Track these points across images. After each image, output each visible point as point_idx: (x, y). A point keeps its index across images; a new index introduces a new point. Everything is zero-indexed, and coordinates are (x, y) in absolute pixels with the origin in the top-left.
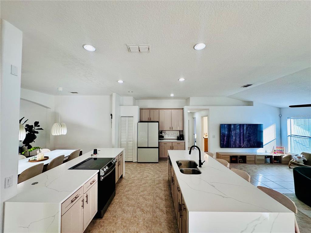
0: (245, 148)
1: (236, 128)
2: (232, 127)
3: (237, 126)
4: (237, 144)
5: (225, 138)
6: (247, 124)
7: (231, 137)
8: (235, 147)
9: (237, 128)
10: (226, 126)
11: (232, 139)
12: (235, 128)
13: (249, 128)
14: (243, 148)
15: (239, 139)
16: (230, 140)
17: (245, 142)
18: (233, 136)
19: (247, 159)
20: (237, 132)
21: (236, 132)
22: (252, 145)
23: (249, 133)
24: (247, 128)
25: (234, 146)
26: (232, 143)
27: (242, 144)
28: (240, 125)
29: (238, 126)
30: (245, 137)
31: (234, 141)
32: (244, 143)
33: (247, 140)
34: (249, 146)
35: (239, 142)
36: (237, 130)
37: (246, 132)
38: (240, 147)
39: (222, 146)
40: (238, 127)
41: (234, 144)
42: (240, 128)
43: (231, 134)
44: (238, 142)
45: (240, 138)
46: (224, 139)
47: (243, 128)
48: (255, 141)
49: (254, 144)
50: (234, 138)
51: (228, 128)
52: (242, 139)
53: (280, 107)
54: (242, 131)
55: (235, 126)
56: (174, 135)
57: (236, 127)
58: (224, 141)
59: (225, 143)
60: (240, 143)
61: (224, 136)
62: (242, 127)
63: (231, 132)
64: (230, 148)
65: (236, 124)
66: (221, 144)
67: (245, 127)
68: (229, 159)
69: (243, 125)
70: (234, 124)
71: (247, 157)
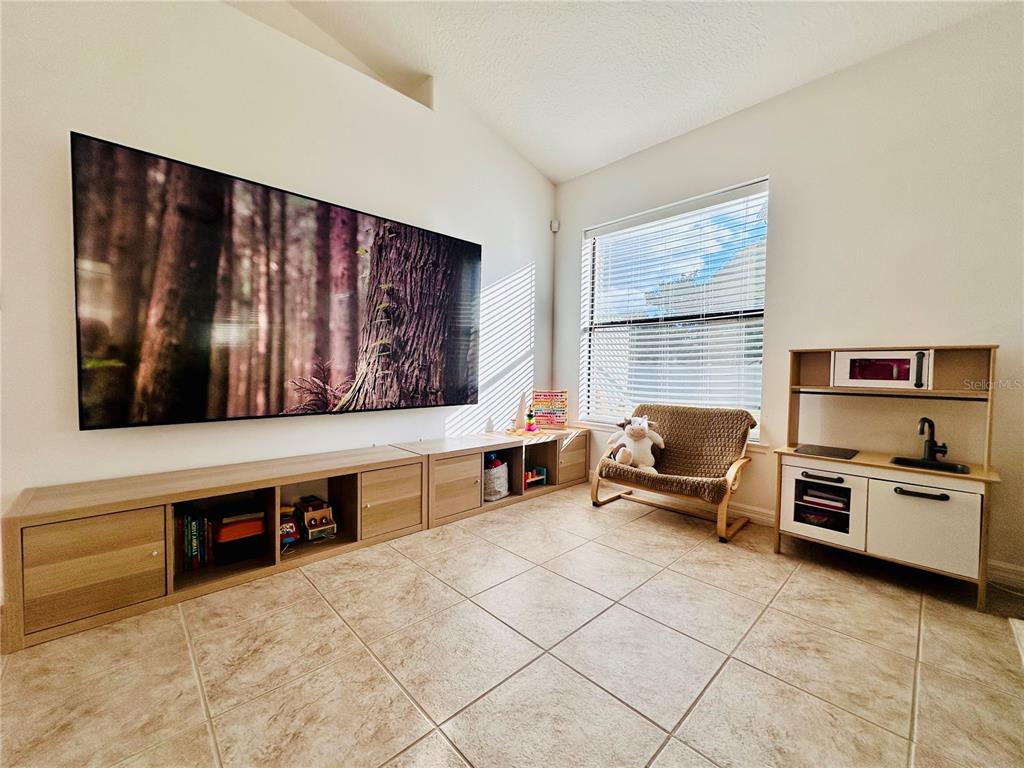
1: (283, 228)
2: (242, 207)
3: (290, 210)
4: (288, 384)
5: (154, 314)
6: (379, 220)
8: (277, 410)
9: (293, 233)
10: (160, 177)
12: (275, 229)
13: (393, 255)
14: (343, 410)
15: (311, 336)
17: (362, 367)
19: (368, 500)
20: (292, 272)
21: (283, 262)
22: (416, 390)
23: (391, 293)
24: (380, 249)
25: (260, 399)
26: (238, 373)
27: (337, 381)
28: (325, 212)
29: (300, 214)
30: (363, 321)
31: (262, 348)
32: (352, 372)
33: (382, 348)
34: (393, 395)
35: (308, 366)
36: (292, 251)
37: (375, 279)
38: (321, 405)
40: (309, 224)
41: (267, 380)
42: (323, 235)
43: (228, 281)
44: (300, 361)
45: (321, 323)
47: (353, 244)
48: (430, 355)
50: (263, 319)
51: (182, 211)
52: (337, 339)
54: (337, 268)
55: (276, 207)
57: (283, 216)
58: (130, 358)
59: (146, 370)
60: (323, 371)
62: (337, 233)
63: (233, 259)
64: (222, 416)
65: (283, 194)
66: (84, 378)
67: (366, 243)
68: (156, 548)
69: (352, 217)
70: (267, 189)
71: (363, 482)
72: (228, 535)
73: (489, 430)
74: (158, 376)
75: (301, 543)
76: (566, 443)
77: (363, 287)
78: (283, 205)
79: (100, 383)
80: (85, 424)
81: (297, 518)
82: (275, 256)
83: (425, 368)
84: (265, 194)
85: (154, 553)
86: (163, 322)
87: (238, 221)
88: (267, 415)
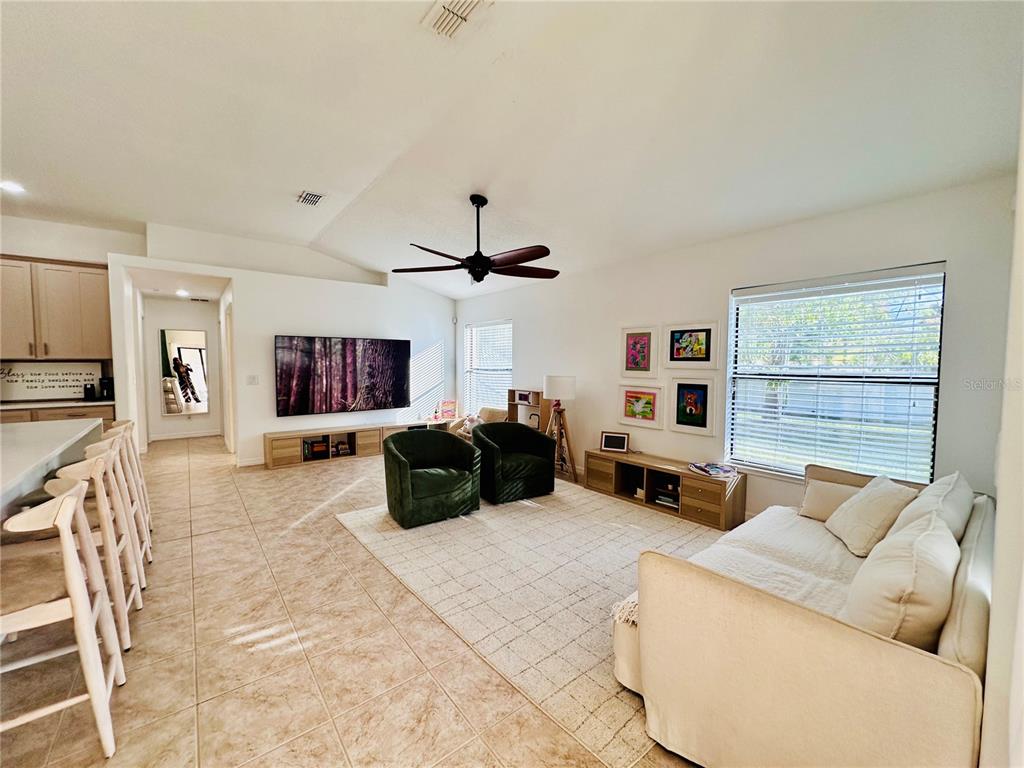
0: (360, 410)
1: (331, 351)
2: (318, 346)
3: (333, 343)
4: (333, 402)
5: (294, 382)
6: (365, 340)
7: (314, 379)
8: (329, 410)
9: (334, 351)
10: (295, 342)
11: (317, 387)
12: (328, 350)
13: (370, 351)
14: (353, 410)
15: (340, 385)
16: (311, 387)
17: (359, 395)
18: (321, 377)
19: (359, 441)
20: (333, 364)
21: (330, 361)
22: (381, 402)
23: (370, 366)
24: (365, 350)
25: (324, 407)
26: (318, 397)
27: (350, 400)
28: (344, 341)
29: (336, 344)
30: (359, 378)
31: (324, 390)
32: (355, 397)
33: (367, 387)
34: (371, 405)
35: (339, 395)
36: (334, 357)
37: (363, 362)
38: (344, 409)
39: (283, 410)
40: (339, 346)
41: (326, 400)
42: (344, 349)
43: (314, 370)
44: (337, 394)
45: (344, 380)
46: (290, 389)
47: (355, 351)
48: (387, 388)
49: (386, 399)
50: (324, 381)
51: (302, 350)
52: (349, 386)
53: (455, 298)
54: (349, 360)
55: (328, 343)
56: (70, 383)
57: (330, 346)
58: (288, 395)
59: (292, 399)
60: (344, 397)
61: (290, 377)
62: (349, 348)
63: (315, 363)
64: (313, 413)
65: (330, 338)
66: (278, 403)
67: (360, 349)
68: (299, 449)
69: (354, 341)
70: (325, 338)
71: (358, 435)
72: (316, 449)
73: (419, 418)
74: (295, 401)
75: (337, 455)
76: (452, 425)
77: (359, 365)
78: (330, 342)
79: (281, 403)
80: (278, 415)
81: (336, 447)
82: (328, 359)
83: (385, 393)
84: (325, 340)
85: (298, 451)
86: (297, 385)
87: (317, 351)
88: (326, 412)
